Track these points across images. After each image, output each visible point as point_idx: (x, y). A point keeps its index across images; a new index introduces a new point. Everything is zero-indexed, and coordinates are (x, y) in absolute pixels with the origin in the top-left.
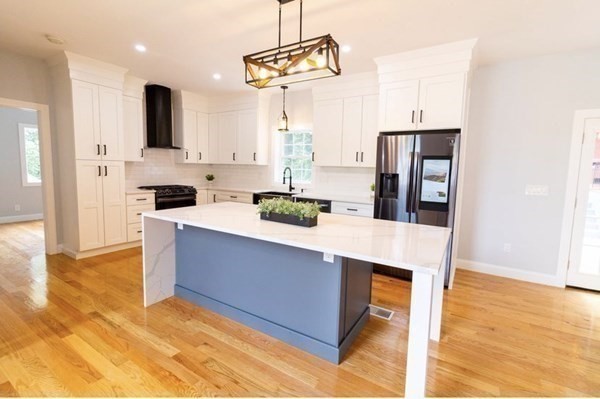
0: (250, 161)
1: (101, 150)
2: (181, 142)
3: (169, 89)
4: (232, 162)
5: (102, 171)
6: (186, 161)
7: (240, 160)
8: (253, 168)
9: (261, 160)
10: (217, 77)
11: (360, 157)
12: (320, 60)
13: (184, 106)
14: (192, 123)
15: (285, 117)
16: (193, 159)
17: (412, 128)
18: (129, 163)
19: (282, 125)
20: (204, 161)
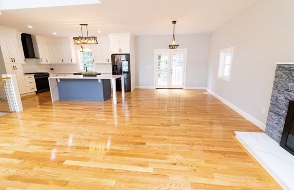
0: (70, 62)
1: (13, 60)
2: (39, 56)
3: (30, 35)
4: (62, 63)
5: (15, 68)
6: (42, 63)
7: (65, 62)
8: (71, 65)
9: (74, 62)
10: (55, 33)
11: (108, 60)
13: (37, 41)
14: (42, 47)
15: (82, 47)
16: (44, 62)
17: (119, 53)
18: (22, 65)
19: (81, 50)
20: (49, 63)
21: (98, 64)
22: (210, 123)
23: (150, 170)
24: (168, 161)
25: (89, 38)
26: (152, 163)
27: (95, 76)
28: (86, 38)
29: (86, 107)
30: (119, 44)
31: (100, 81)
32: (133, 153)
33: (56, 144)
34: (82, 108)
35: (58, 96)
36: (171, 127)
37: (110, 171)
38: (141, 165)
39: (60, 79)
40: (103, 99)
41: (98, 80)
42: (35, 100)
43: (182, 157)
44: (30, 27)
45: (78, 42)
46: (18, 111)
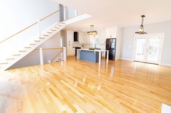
0: (89, 43)
1: (69, 42)
2: (79, 40)
3: (77, 32)
5: (70, 45)
7: (87, 43)
9: (91, 43)
10: (84, 31)
12: (95, 33)
13: (79, 34)
14: (80, 37)
16: (80, 43)
17: (110, 38)
18: (72, 44)
19: (94, 37)
20: (82, 43)
21: (101, 44)
22: (151, 92)
23: (82, 96)
24: (94, 97)
25: (93, 32)
26: (87, 94)
27: (94, 50)
28: (92, 32)
29: (86, 64)
30: (111, 33)
31: (95, 52)
32: (83, 87)
33: (65, 74)
34: (84, 64)
35: (79, 57)
36: (116, 84)
37: (69, 89)
38: (81, 93)
39: (81, 50)
40: (95, 62)
41: (94, 52)
42: (74, 58)
43: (103, 99)
44: (75, 29)
45: (89, 34)
46: (65, 61)
